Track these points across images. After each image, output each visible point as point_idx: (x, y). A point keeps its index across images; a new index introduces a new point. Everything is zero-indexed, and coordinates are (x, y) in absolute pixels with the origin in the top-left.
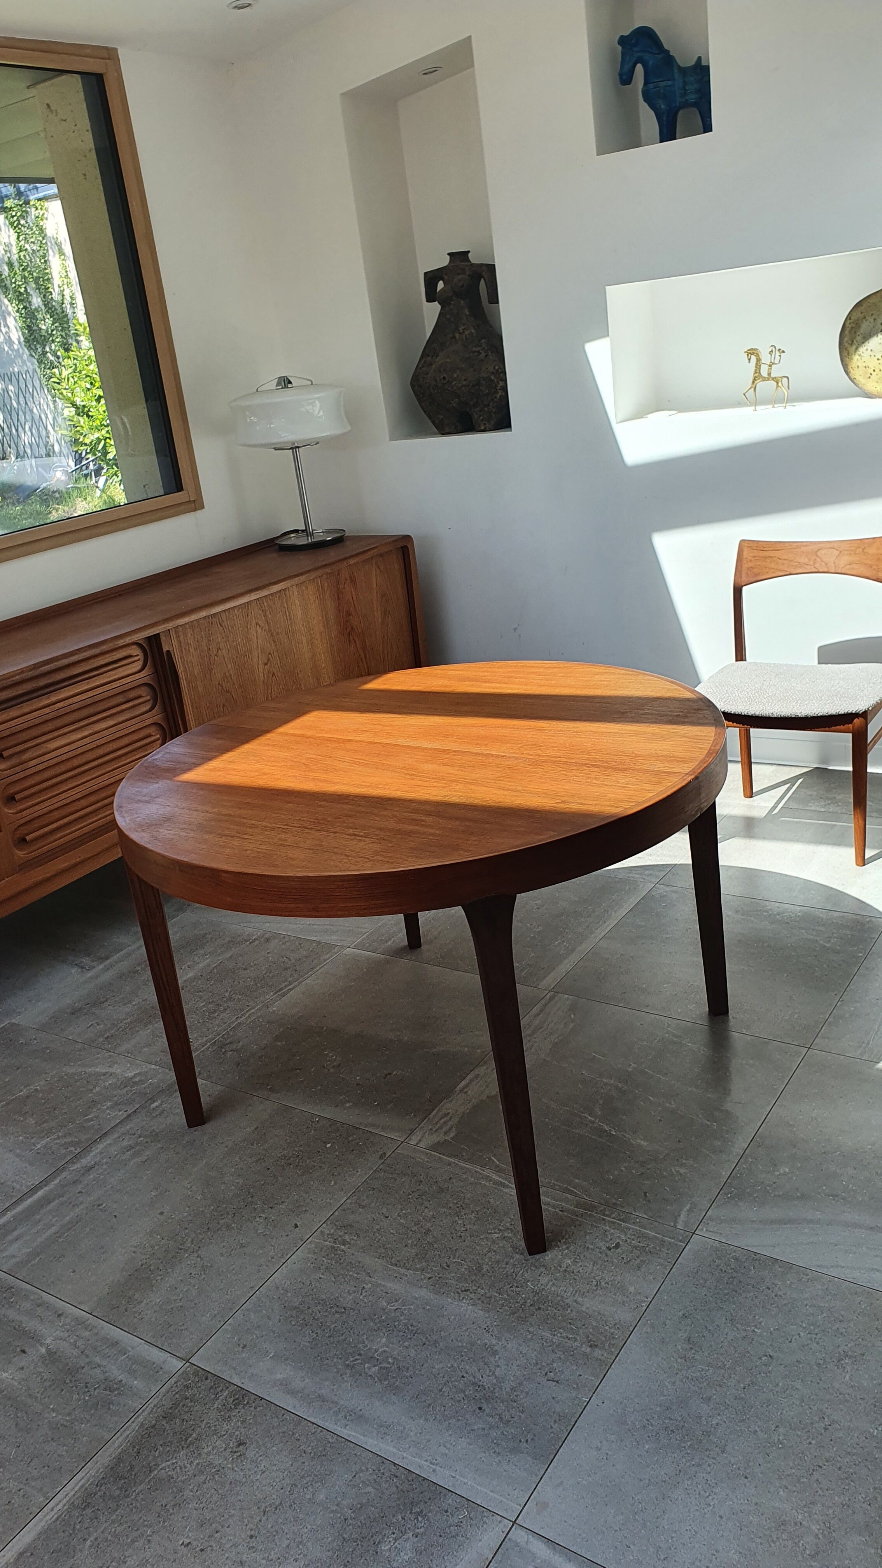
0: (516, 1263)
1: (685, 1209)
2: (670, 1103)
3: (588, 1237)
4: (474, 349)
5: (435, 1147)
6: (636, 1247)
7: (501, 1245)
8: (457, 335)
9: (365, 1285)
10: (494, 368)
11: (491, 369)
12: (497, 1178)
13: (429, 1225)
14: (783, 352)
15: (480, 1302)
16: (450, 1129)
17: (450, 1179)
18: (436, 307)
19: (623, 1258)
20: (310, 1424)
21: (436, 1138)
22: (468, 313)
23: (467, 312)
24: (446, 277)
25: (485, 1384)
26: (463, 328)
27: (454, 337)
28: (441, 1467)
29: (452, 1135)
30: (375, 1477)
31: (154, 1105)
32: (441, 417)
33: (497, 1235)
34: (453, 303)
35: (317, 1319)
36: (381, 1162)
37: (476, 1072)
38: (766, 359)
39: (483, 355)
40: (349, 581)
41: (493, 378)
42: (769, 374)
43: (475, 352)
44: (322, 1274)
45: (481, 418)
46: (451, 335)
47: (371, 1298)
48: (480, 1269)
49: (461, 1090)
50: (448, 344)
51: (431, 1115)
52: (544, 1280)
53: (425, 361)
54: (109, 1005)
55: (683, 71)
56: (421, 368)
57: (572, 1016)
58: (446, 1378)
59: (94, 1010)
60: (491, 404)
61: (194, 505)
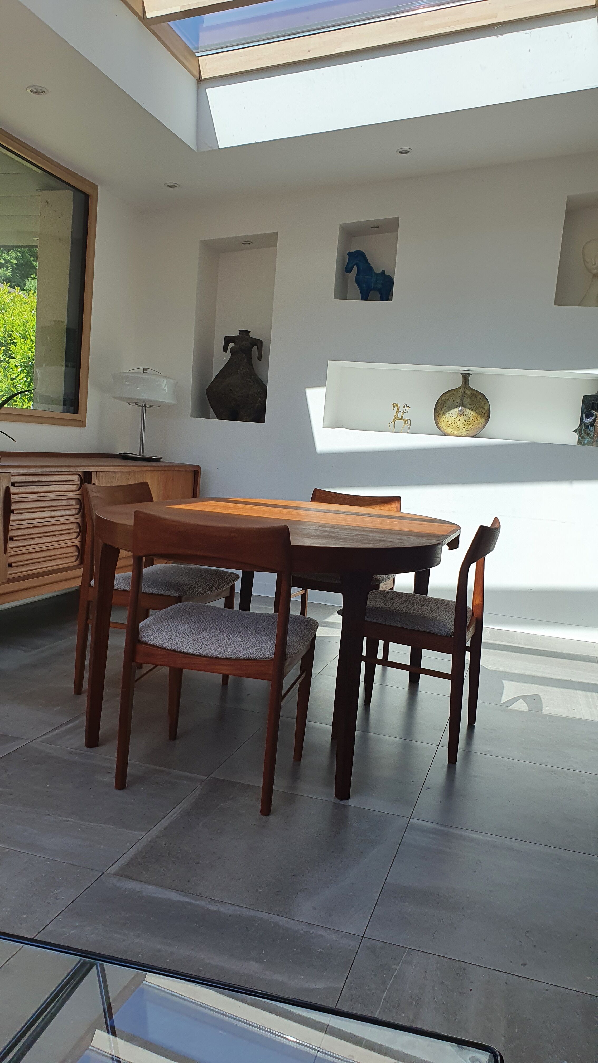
4: (247, 379)
8: (239, 371)
10: (258, 391)
14: (410, 408)
18: (229, 354)
23: (244, 360)
24: (237, 341)
26: (242, 367)
27: (237, 371)
32: (222, 410)
34: (239, 354)
38: (401, 409)
41: (256, 395)
42: (402, 417)
45: (244, 414)
46: (235, 370)
50: (232, 374)
53: (217, 381)
55: (377, 274)
56: (214, 384)
61: (82, 423)
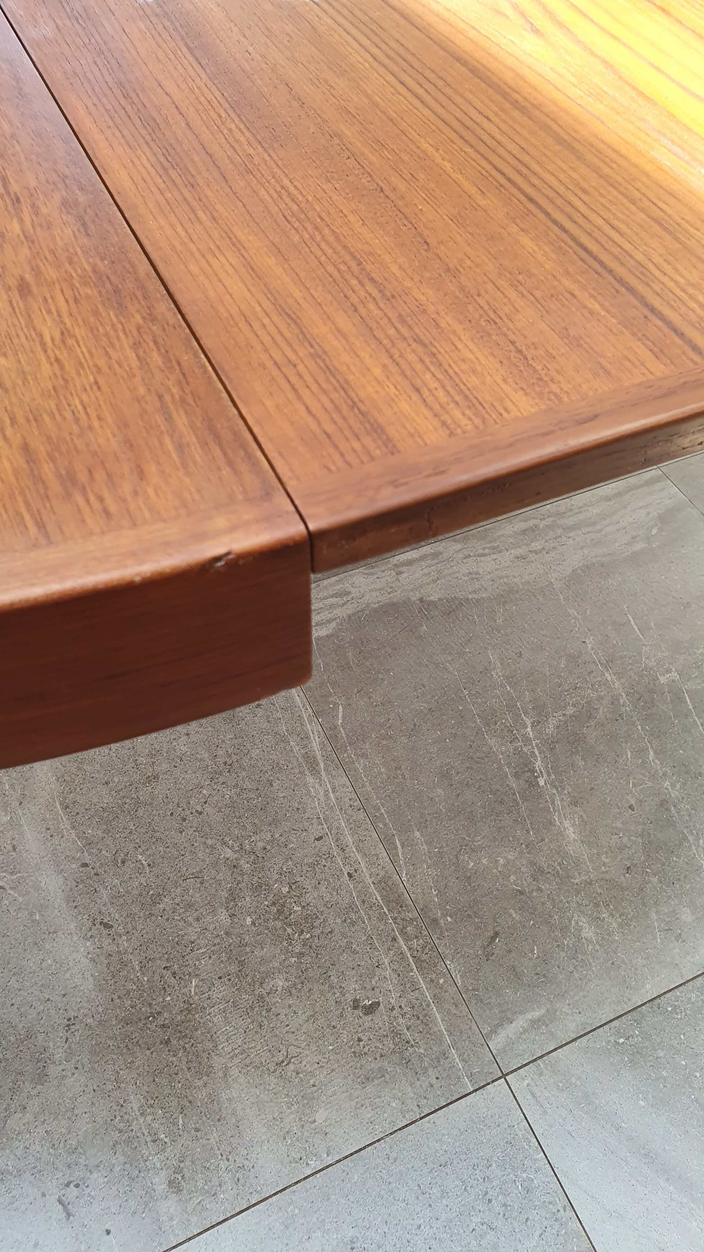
0: (211, 927)
1: (529, 1016)
2: (673, 786)
6: (396, 1034)
7: (220, 877)
13: (165, 766)
15: (106, 962)
16: (329, 621)
19: (360, 1040)
33: (229, 854)
48: (157, 899)
49: (396, 566)
52: (220, 992)
57: (654, 531)
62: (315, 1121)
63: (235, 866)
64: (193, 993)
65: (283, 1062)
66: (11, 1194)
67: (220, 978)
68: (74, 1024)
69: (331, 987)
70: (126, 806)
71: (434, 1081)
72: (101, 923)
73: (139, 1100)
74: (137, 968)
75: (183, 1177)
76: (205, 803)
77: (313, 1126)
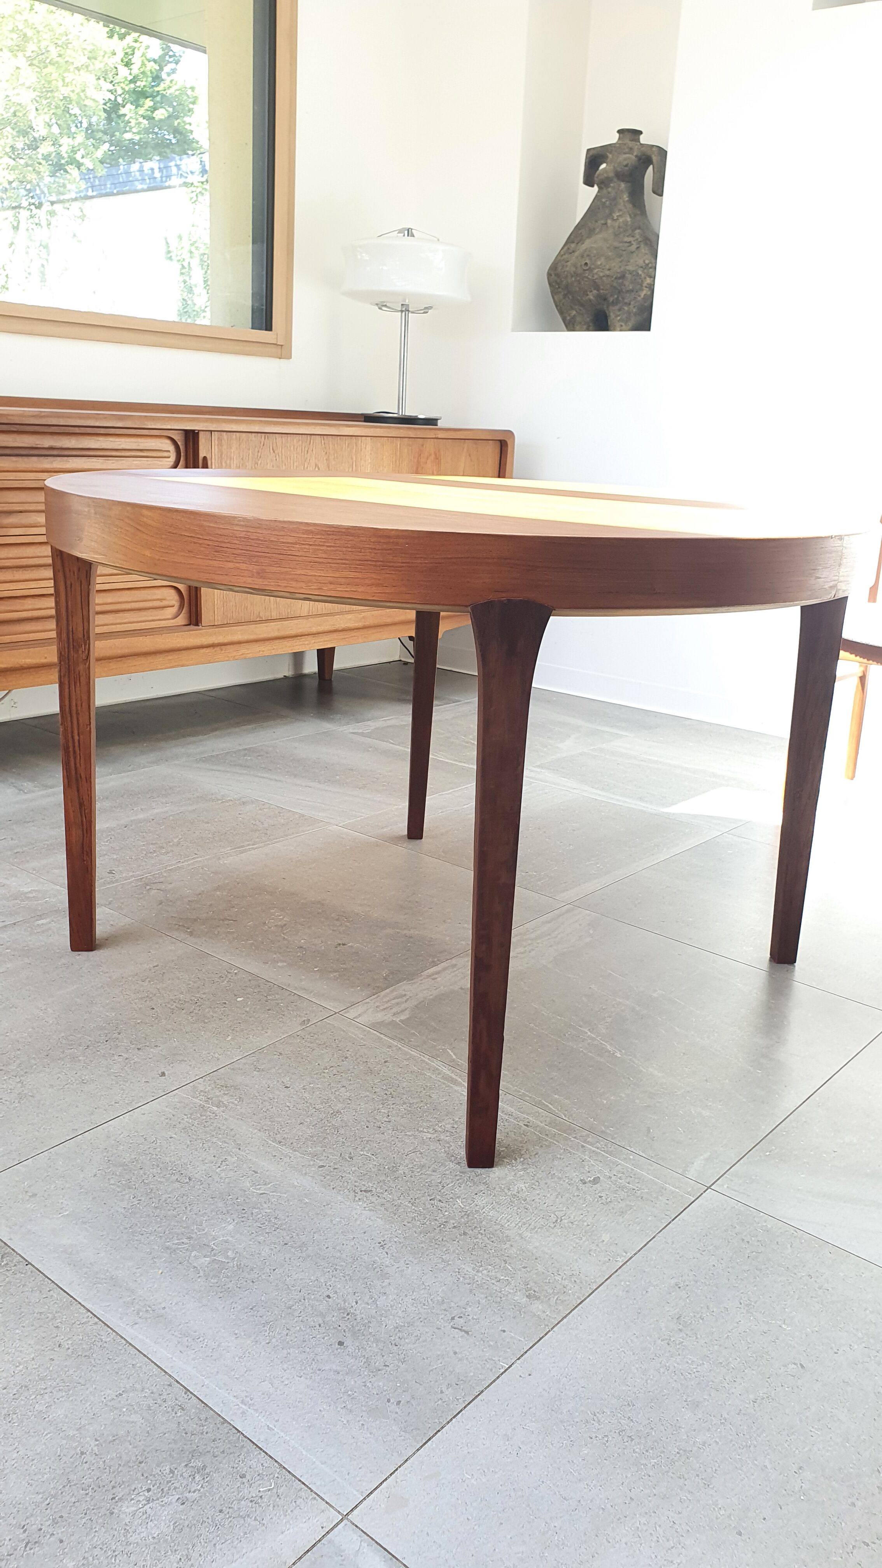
0: (447, 1172)
1: (701, 1157)
3: (556, 1163)
5: (376, 1026)
6: (622, 1188)
7: (432, 1147)
8: (609, 222)
9: (229, 1158)
11: (641, 262)
12: (448, 1073)
13: (340, 1105)
15: (382, 1209)
16: (403, 1011)
17: (386, 1062)
19: (600, 1197)
20: (83, 1310)
21: (380, 1017)
22: (627, 199)
23: (626, 197)
25: (358, 1312)
26: (618, 214)
27: (606, 224)
28: (256, 1410)
29: (403, 1017)
30: (151, 1402)
31: (40, 922)
32: (574, 312)
33: (429, 1136)
35: (148, 1184)
36: (300, 1028)
37: (454, 961)
39: (633, 248)
40: (433, 457)
41: (640, 272)
43: (626, 242)
44: (175, 1134)
45: (619, 318)
46: (602, 222)
47: (231, 1174)
48: (394, 1169)
49: (429, 976)
50: (598, 230)
51: (383, 993)
52: (481, 1201)
53: (568, 249)
54: (33, 826)
56: (562, 256)
57: (591, 932)
58: (302, 1293)
59: (14, 827)
60: (632, 303)
61: (282, 350)
62: (603, 1241)
63: (438, 1140)
64: (463, 1206)
65: (557, 1221)
66: (413, 1336)
67: (476, 1194)
68: (385, 1244)
69: (559, 1178)
70: (328, 1131)
71: (667, 1202)
72: (361, 1191)
73: (468, 1265)
74: (410, 1205)
75: (535, 1291)
76: (388, 1116)
77: (604, 1243)
